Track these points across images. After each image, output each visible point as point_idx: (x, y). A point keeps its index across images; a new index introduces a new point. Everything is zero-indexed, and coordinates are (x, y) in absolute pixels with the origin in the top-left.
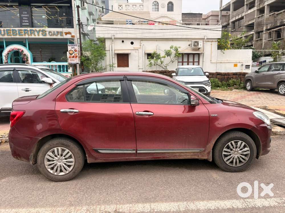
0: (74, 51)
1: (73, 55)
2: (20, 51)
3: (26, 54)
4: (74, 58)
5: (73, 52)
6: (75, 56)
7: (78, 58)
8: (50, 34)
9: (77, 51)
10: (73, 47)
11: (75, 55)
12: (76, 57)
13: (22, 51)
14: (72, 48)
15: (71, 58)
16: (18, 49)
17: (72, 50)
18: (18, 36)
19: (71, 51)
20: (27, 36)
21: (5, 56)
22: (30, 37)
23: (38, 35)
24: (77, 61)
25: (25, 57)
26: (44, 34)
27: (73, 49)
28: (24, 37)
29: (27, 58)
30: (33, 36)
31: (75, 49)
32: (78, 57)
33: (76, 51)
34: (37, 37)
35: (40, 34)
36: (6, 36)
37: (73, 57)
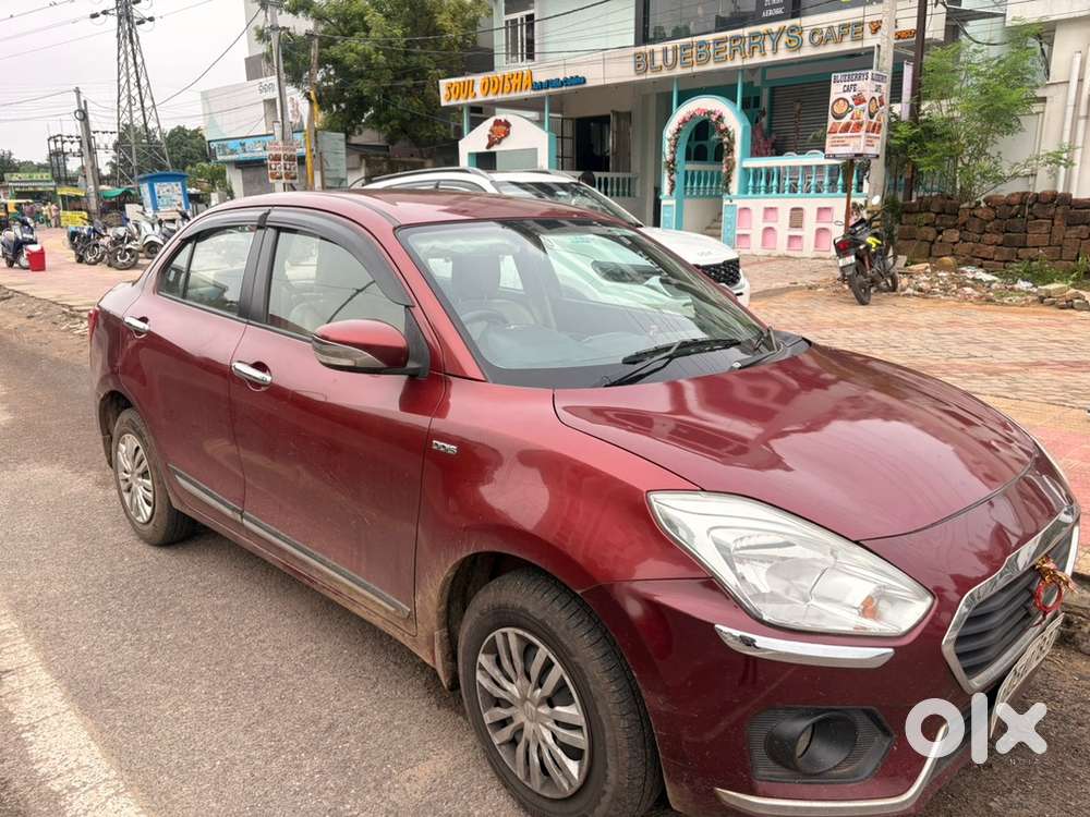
0: (852, 103)
1: (847, 119)
2: (714, 118)
3: (730, 129)
4: (849, 134)
5: (849, 106)
6: (853, 122)
7: (862, 133)
8: (816, 38)
9: (865, 101)
10: (851, 83)
11: (852, 118)
12: (859, 126)
13: (720, 117)
14: (848, 90)
15: (835, 132)
16: (710, 113)
17: (845, 100)
18: (711, 66)
19: (841, 101)
20: (738, 62)
21: (670, 140)
22: (748, 62)
23: (775, 50)
24: (856, 146)
25: (726, 139)
26: (794, 44)
27: (848, 96)
28: (729, 64)
29: (732, 141)
30: (757, 59)
31: (856, 93)
32: (864, 127)
33: (859, 100)
34: (770, 58)
35: (779, 47)
36: (679, 71)
37: (846, 128)
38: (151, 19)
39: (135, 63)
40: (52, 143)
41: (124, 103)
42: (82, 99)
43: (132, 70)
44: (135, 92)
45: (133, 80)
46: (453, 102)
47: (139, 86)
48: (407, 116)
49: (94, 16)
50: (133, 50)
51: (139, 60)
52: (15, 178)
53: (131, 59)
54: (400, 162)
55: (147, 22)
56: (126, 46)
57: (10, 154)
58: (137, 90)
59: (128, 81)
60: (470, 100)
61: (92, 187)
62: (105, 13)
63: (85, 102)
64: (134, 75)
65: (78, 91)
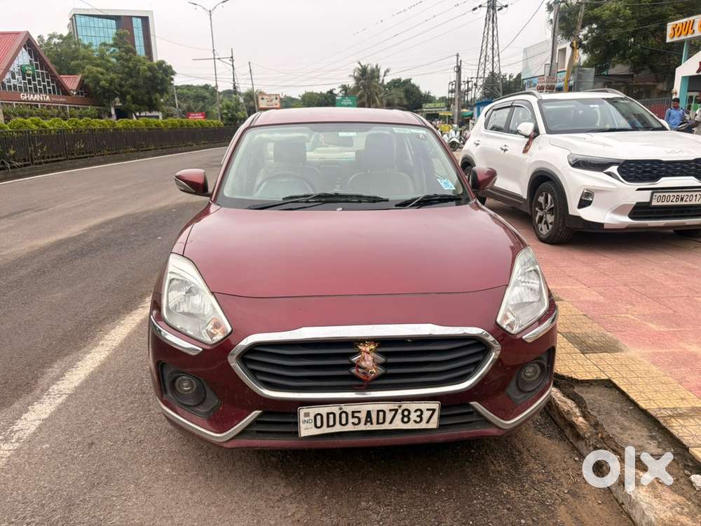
38: (506, 6)
39: (493, 35)
40: (451, 86)
41: (482, 60)
42: (459, 60)
43: (490, 39)
44: (490, 52)
45: (490, 46)
46: (676, 39)
47: (493, 49)
48: (647, 52)
49: (474, 9)
50: (493, 26)
51: (495, 33)
52: (427, 106)
53: (490, 33)
54: (635, 86)
55: (504, 8)
56: (489, 25)
57: (429, 93)
58: (491, 52)
59: (487, 46)
60: (689, 36)
61: (456, 110)
62: (480, 6)
63: (461, 61)
64: (491, 43)
65: (458, 55)
